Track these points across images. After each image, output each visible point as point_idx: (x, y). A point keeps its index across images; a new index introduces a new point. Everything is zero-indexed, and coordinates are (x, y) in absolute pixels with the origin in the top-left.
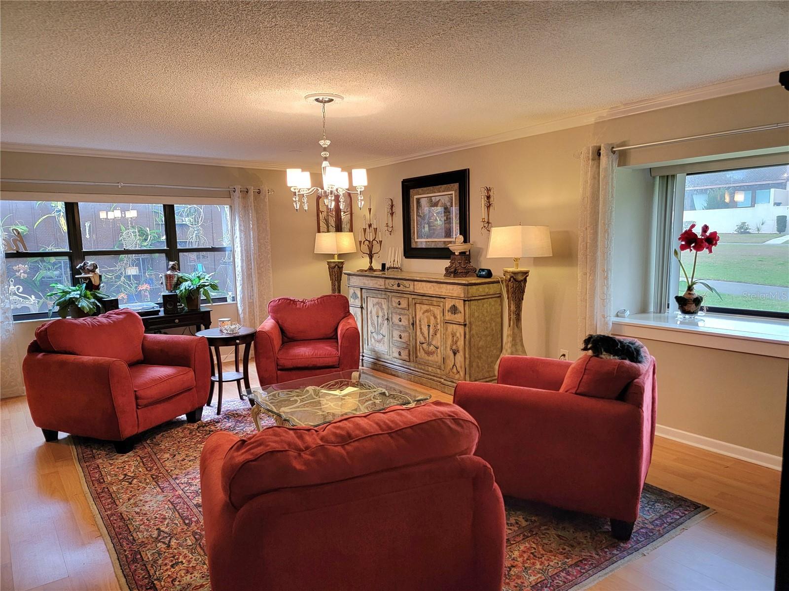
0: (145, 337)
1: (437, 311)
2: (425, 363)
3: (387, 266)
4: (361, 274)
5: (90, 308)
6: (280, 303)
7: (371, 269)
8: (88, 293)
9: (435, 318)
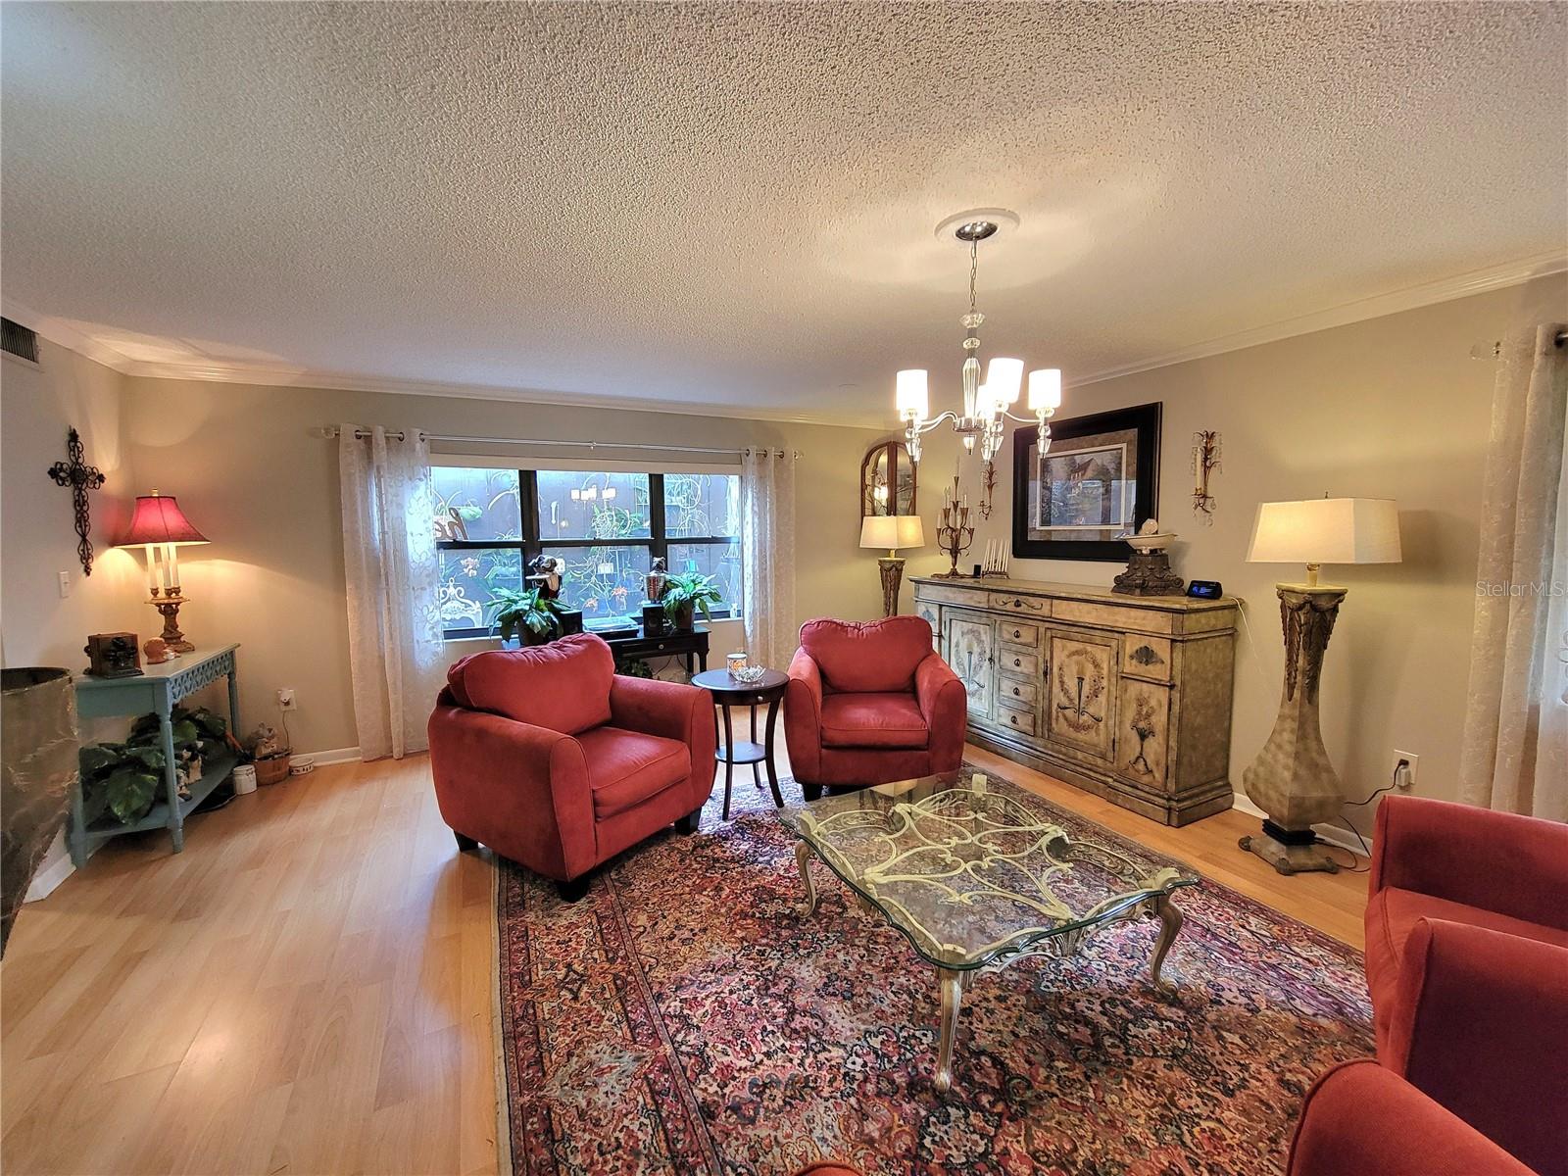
0: (615, 681)
1: (1103, 656)
2: (1068, 742)
3: (983, 569)
4: (939, 581)
5: (542, 626)
6: (820, 628)
7: (954, 573)
8: (542, 602)
9: (1096, 665)
